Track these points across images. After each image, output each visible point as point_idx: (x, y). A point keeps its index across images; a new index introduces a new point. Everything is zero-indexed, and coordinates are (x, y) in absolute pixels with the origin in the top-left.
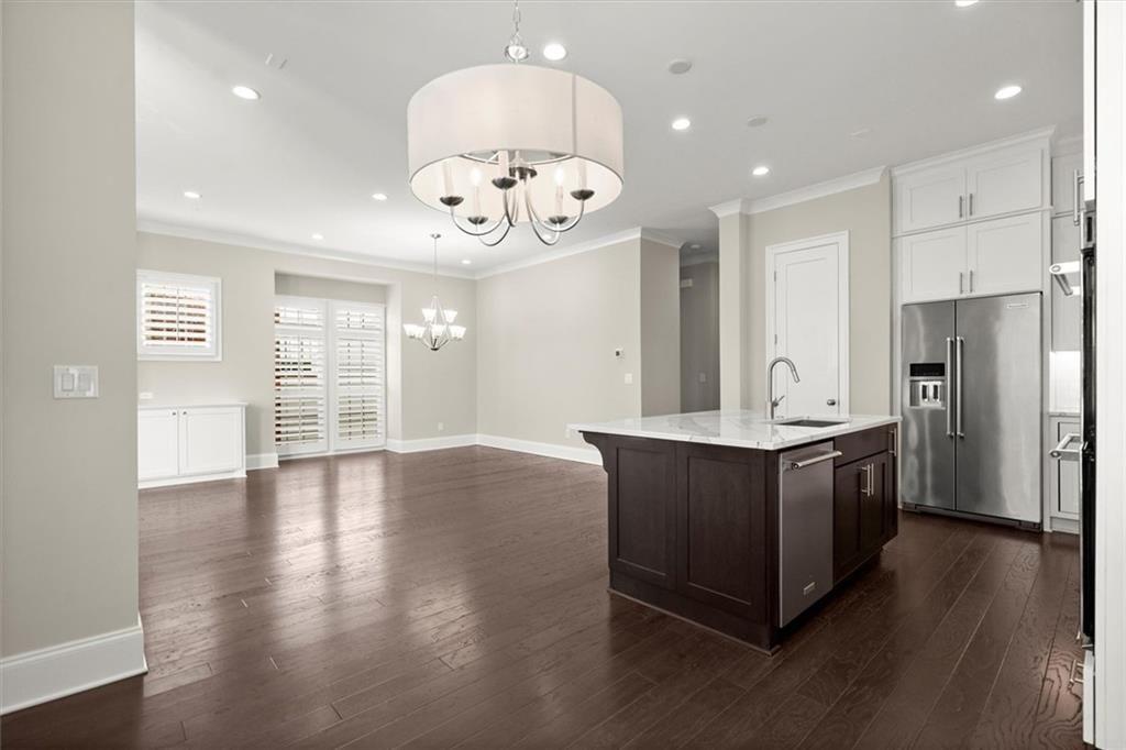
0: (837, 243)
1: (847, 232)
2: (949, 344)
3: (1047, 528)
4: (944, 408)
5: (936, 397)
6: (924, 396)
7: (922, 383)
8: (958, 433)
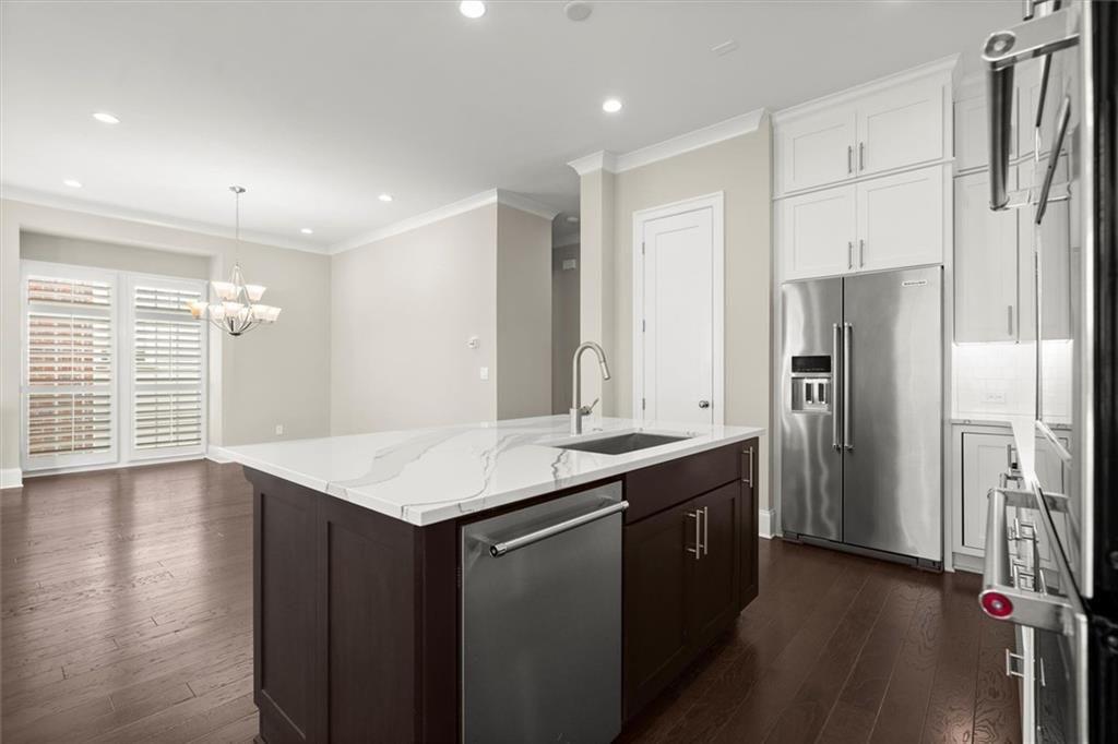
0: (711, 207)
1: (721, 193)
2: (835, 330)
3: (949, 568)
4: (830, 413)
5: (821, 399)
6: (809, 397)
7: (806, 381)
8: (846, 445)
